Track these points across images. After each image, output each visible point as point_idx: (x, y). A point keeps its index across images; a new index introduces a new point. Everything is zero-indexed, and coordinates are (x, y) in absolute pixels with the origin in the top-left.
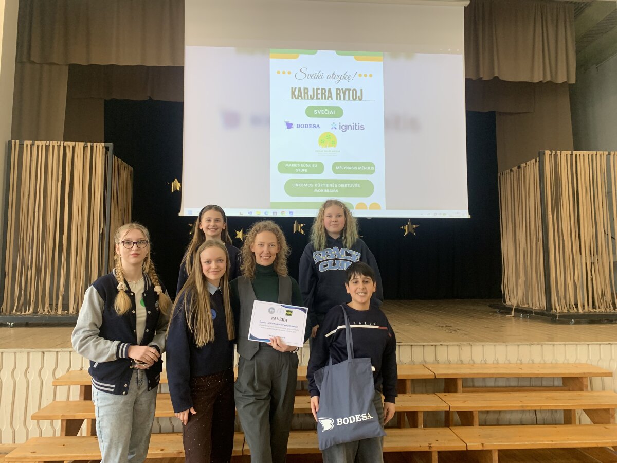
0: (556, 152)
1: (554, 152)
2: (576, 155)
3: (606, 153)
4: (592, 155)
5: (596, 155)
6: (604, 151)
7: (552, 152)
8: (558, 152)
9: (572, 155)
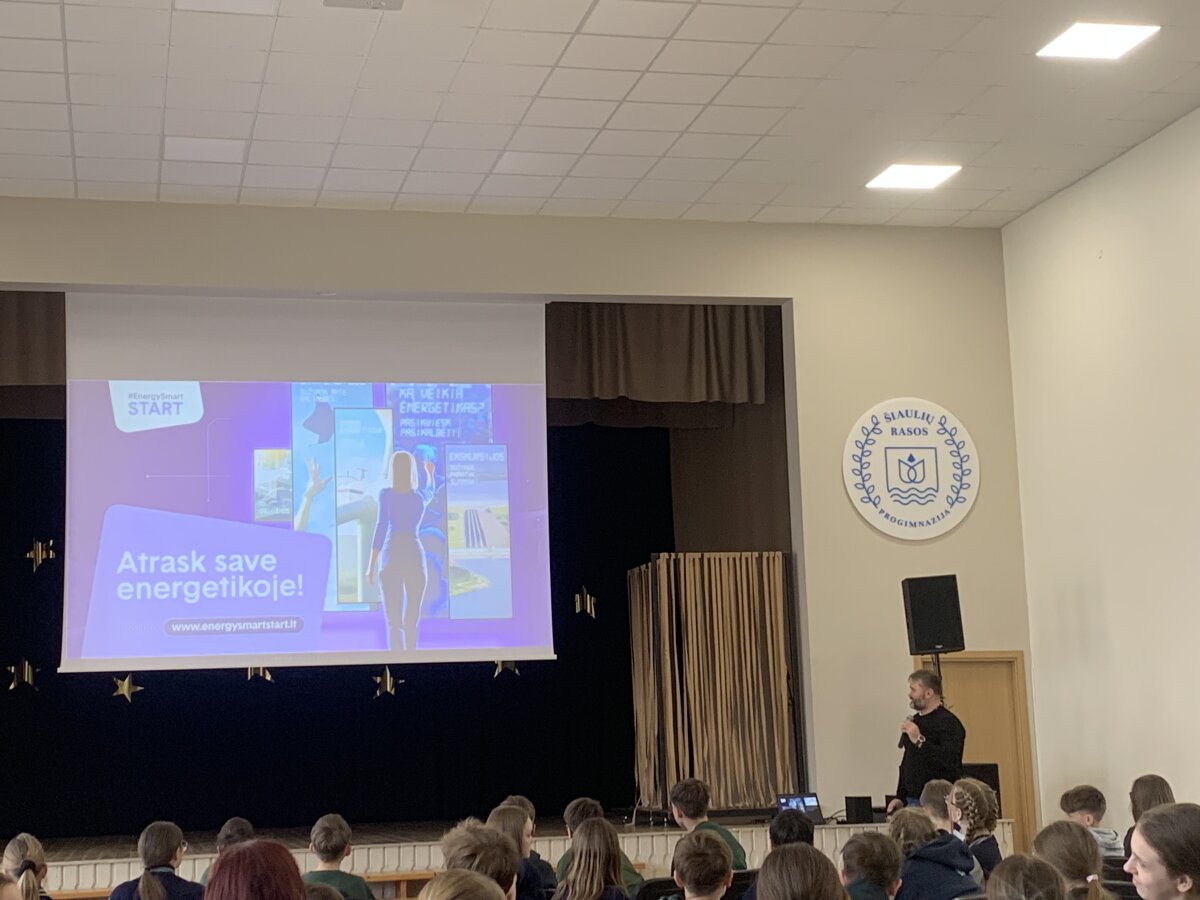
0: (677, 556)
1: (673, 555)
2: (709, 560)
3: (756, 554)
4: (734, 559)
5: (741, 559)
6: (752, 551)
7: (670, 556)
8: (681, 555)
9: (702, 560)
